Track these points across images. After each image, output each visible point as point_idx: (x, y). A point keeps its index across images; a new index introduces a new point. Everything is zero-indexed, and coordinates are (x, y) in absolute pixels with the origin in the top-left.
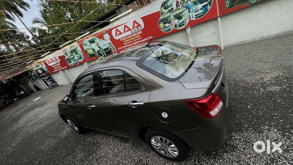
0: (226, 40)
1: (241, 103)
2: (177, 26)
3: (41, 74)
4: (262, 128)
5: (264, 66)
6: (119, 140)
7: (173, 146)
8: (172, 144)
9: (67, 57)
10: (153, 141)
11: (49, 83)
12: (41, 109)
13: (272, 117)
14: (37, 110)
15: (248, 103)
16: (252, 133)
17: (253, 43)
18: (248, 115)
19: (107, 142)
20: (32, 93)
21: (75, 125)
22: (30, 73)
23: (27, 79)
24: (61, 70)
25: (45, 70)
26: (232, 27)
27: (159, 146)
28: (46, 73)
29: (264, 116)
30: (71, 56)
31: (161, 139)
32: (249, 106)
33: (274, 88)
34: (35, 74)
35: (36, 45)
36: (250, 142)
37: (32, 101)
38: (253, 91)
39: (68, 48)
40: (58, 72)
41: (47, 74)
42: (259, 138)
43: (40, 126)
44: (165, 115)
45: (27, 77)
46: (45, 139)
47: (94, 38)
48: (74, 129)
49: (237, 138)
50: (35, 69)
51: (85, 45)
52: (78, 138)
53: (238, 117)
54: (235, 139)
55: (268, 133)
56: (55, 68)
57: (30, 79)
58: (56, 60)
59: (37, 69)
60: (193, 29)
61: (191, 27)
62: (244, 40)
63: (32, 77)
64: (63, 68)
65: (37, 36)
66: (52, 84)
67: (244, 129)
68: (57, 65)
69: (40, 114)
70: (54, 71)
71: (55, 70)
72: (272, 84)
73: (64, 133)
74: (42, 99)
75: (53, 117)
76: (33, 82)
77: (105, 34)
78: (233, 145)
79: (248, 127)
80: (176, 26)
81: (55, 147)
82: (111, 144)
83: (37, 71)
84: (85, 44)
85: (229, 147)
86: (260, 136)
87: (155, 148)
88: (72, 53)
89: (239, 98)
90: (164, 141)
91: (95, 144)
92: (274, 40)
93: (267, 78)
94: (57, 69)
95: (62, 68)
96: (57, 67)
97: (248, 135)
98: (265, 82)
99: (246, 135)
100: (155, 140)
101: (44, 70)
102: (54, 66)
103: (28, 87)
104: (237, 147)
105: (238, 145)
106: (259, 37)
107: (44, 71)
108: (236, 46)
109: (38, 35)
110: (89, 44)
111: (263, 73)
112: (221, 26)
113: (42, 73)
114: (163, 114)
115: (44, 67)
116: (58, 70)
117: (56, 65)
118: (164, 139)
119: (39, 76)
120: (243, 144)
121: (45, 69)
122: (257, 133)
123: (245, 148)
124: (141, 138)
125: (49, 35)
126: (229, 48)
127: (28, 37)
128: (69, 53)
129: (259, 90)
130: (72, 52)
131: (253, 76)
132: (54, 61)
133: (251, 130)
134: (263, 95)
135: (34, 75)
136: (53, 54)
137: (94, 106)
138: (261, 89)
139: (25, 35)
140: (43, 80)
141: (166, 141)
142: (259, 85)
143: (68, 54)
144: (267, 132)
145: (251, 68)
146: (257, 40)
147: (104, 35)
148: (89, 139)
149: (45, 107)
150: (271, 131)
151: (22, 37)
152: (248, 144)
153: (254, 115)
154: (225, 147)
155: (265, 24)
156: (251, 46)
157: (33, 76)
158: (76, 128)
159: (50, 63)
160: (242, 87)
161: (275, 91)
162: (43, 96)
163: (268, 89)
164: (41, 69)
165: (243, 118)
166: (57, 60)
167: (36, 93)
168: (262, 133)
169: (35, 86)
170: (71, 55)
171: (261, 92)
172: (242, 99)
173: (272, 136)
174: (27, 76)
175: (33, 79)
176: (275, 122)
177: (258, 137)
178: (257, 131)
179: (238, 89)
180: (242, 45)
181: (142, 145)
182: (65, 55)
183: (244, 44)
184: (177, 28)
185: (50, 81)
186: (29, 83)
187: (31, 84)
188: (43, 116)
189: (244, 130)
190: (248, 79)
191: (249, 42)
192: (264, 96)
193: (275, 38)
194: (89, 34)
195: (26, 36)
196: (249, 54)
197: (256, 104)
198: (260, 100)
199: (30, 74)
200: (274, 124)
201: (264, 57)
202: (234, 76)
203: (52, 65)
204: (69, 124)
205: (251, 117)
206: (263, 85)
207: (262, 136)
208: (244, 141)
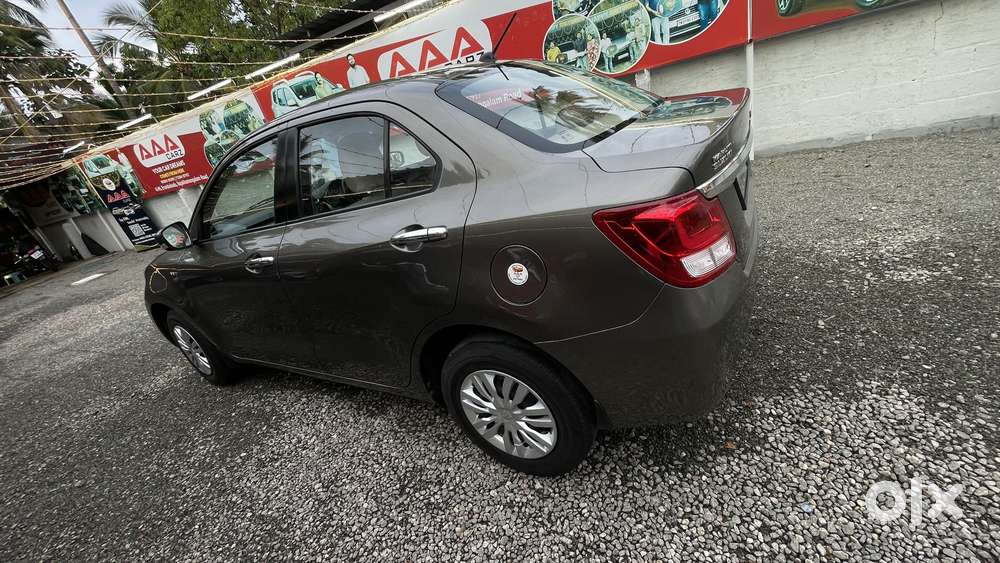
0: (765, 128)
1: (794, 313)
2: (607, 60)
3: (112, 193)
4: (861, 384)
5: (884, 210)
6: (351, 406)
7: (539, 407)
8: (534, 402)
9: (210, 140)
10: (469, 391)
11: (136, 229)
12: (97, 309)
13: (897, 354)
14: (77, 313)
15: (821, 314)
16: (823, 398)
17: (851, 148)
18: (816, 346)
19: (310, 411)
20: (74, 260)
21: (200, 349)
22: (71, 188)
23: (58, 211)
24: (185, 186)
25: (129, 180)
26: (789, 86)
27: (487, 411)
28: (128, 192)
29: (868, 352)
30: (227, 137)
31: (498, 381)
32: (821, 322)
33: (910, 275)
34: (89, 192)
35: (108, 101)
36: (815, 425)
37: (69, 286)
38: (840, 281)
39: (218, 109)
40: (174, 192)
41: (132, 197)
42: (846, 414)
43: (79, 359)
44: (518, 275)
45: (61, 200)
46: (88, 396)
47: (311, 77)
48: (196, 366)
49: (768, 411)
50: (92, 175)
51: (280, 100)
52: (208, 398)
53: (781, 352)
54: (763, 416)
55: (877, 401)
56: (165, 175)
57: (70, 210)
58: (172, 148)
59: (99, 174)
60: (658, 79)
61: (653, 72)
62: (827, 134)
63: (80, 204)
64: (195, 180)
65: (118, 71)
66: (147, 233)
67: (797, 388)
68: (173, 166)
69: (87, 323)
70: (158, 189)
71: (164, 185)
72: (904, 261)
73: (161, 381)
74: (105, 280)
75: (132, 333)
76: (81, 222)
77: (353, 66)
78: (754, 432)
79: (812, 381)
80: (601, 61)
81: (116, 422)
82: (322, 420)
83: (97, 181)
84: (282, 98)
85: (738, 439)
86: (848, 409)
87: (474, 420)
88: (229, 127)
89: (788, 298)
90: (506, 389)
91: (264, 417)
92: (924, 143)
93: (892, 245)
94: (171, 183)
95: (190, 181)
96: (172, 173)
97: (810, 405)
98: (881, 256)
99: (803, 405)
100: (475, 391)
101: (123, 181)
102: (160, 170)
103: (59, 238)
104: (765, 438)
105: (769, 435)
106: (876, 130)
107: (122, 186)
108: (797, 153)
109: (120, 68)
110: (292, 98)
111: (878, 230)
112: (755, 80)
113: (118, 190)
114: (510, 271)
115: (126, 169)
116: (174, 185)
117: (167, 168)
118: (509, 379)
119: (104, 202)
120: (789, 430)
121: (129, 176)
122: (841, 400)
123: (793, 443)
124: (429, 384)
125: (161, 70)
126: (772, 157)
127: (84, 70)
128: (220, 125)
129: (862, 278)
130: (230, 122)
131: (843, 239)
132: (162, 151)
133: (820, 389)
134: (871, 291)
135: (85, 198)
136: (164, 124)
137: (271, 259)
138: (868, 276)
139: (75, 61)
140: (117, 217)
141: (515, 386)
142: (862, 263)
143: (216, 128)
144: (874, 398)
145: (841, 215)
146: (869, 138)
147: (350, 72)
148: (247, 400)
149: (109, 304)
150: (888, 394)
151: (61, 69)
152: (805, 431)
153: (835, 347)
154: (723, 437)
155: (901, 86)
156: (846, 157)
157: (83, 200)
158: (205, 359)
159: (149, 156)
160: (804, 266)
161: (915, 282)
162: (109, 273)
163: (893, 275)
164: (113, 176)
165: (797, 356)
166: (175, 147)
167: (87, 263)
168: (857, 400)
169: (86, 239)
170: (226, 135)
171: (866, 283)
172: (799, 301)
173: (892, 410)
174: (61, 197)
175: (82, 211)
176: (904, 369)
177: (844, 411)
178: (842, 394)
179: (790, 272)
180: (816, 151)
181: (430, 424)
182: (205, 133)
183: (824, 150)
184: (604, 69)
185: (140, 223)
186: (65, 225)
187: (72, 231)
188: (97, 331)
189: (796, 390)
190: (828, 248)
191: (843, 143)
192: (876, 294)
193: (929, 137)
194: (297, 63)
195: (76, 65)
196: (836, 176)
197: (845, 318)
198: (859, 305)
199: (73, 193)
200: (903, 376)
201: (886, 185)
202: (780, 236)
203: (156, 167)
204: (178, 345)
205: (825, 352)
206: (876, 265)
207: (857, 408)
208: (793, 423)
